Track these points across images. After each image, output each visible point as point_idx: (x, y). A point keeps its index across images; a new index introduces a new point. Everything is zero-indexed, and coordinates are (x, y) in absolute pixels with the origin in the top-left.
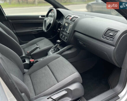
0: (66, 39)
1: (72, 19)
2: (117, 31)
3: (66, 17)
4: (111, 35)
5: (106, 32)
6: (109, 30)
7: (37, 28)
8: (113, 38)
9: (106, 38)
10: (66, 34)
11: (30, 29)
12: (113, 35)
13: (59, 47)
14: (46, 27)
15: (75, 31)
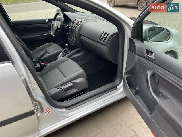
0: (74, 43)
1: (77, 23)
2: (108, 34)
3: (72, 21)
4: (104, 38)
5: (102, 35)
6: (104, 33)
7: (44, 32)
8: (105, 40)
9: (101, 40)
10: (73, 38)
11: (38, 35)
12: (106, 37)
13: (67, 51)
14: (54, 32)
15: (81, 35)
